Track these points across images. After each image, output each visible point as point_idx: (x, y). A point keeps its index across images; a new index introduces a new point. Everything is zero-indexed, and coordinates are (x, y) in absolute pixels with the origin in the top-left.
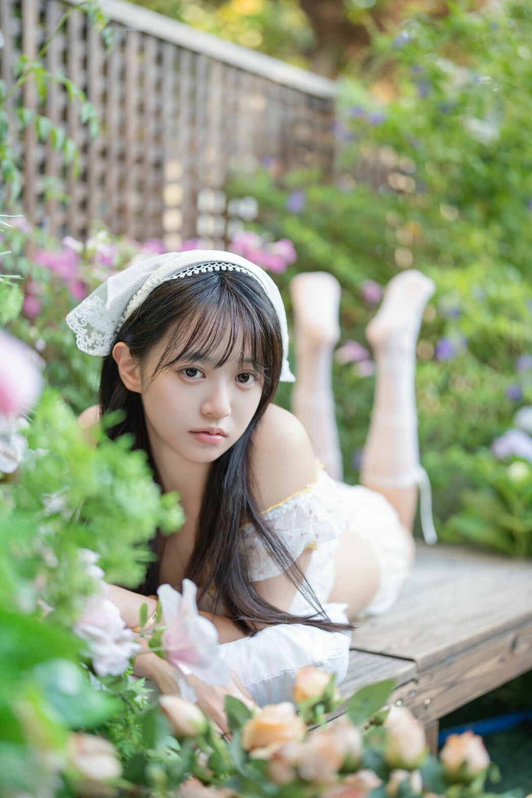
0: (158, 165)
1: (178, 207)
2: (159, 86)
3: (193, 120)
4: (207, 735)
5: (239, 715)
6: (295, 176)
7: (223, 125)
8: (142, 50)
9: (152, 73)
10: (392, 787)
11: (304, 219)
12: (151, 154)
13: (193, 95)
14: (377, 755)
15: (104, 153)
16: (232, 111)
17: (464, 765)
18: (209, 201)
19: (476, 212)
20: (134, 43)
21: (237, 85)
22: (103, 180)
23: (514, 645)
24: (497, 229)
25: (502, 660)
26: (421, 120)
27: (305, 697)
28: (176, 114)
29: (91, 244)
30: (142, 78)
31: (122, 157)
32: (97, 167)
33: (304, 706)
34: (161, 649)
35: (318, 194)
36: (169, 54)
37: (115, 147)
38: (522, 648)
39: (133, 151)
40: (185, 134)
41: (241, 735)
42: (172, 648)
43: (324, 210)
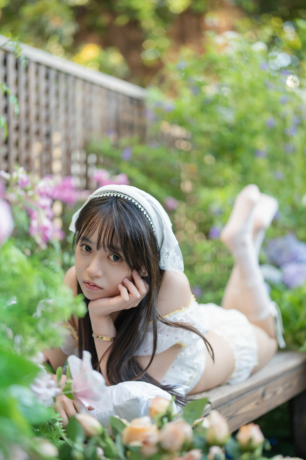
0: (48, 135)
1: (60, 159)
2: (47, 91)
3: (67, 110)
4: (103, 436)
5: (118, 427)
6: (125, 141)
7: (84, 113)
8: (37, 73)
9: (43, 85)
10: (211, 455)
11: (132, 164)
12: (44, 130)
13: (66, 96)
14: (202, 439)
15: (17, 129)
16: (88, 106)
17: (250, 440)
18: (78, 156)
19: (227, 158)
20: (32, 69)
21: (91, 91)
22: (17, 144)
23: (263, 395)
24: (239, 166)
25: (257, 404)
26: (194, 108)
27: (156, 413)
28: (57, 107)
29: (15, 175)
30: (37, 88)
31: (28, 131)
32: (14, 137)
33: (157, 417)
34: (72, 392)
35: (139, 150)
36: (53, 74)
37: (23, 125)
38: (268, 396)
39: (34, 128)
40: (62, 118)
41: (122, 436)
42: (78, 390)
43: (142, 159)
